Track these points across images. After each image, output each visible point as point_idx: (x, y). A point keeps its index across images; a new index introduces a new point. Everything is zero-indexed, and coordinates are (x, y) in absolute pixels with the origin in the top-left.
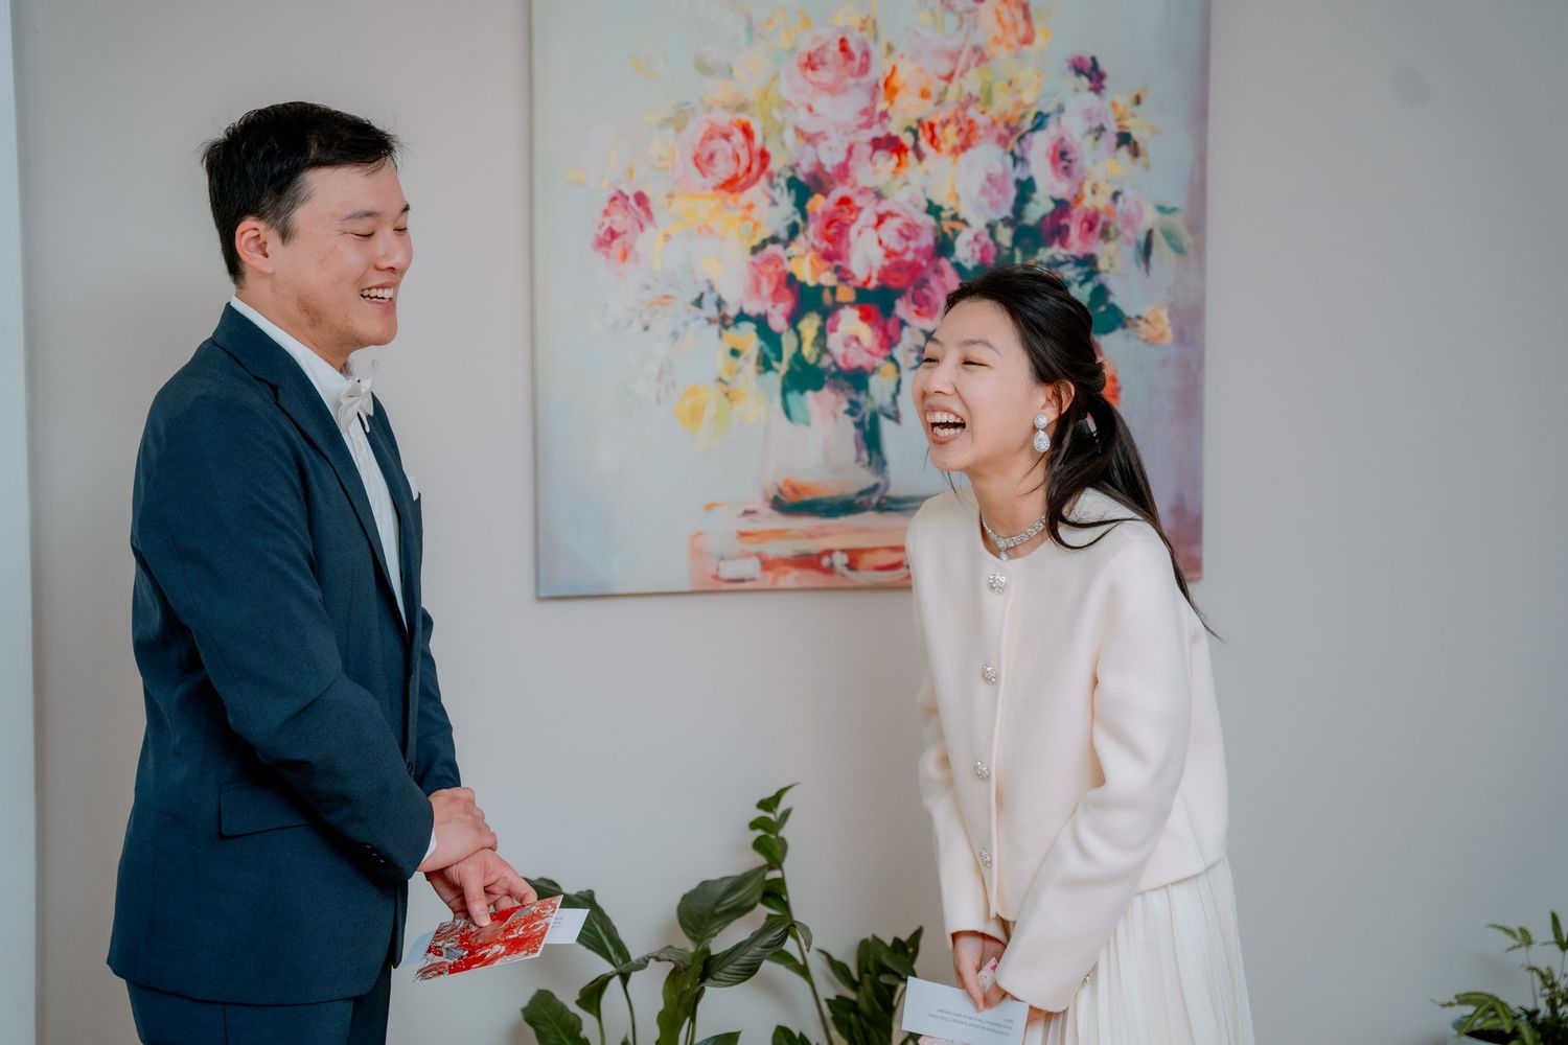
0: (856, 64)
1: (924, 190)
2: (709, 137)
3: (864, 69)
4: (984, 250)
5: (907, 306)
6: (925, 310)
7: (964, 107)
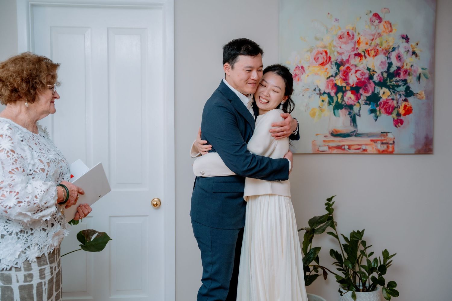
0: (351, 37)
1: (366, 65)
2: (317, 54)
3: (353, 38)
4: (380, 78)
5: (362, 91)
6: (366, 91)
7: (376, 46)
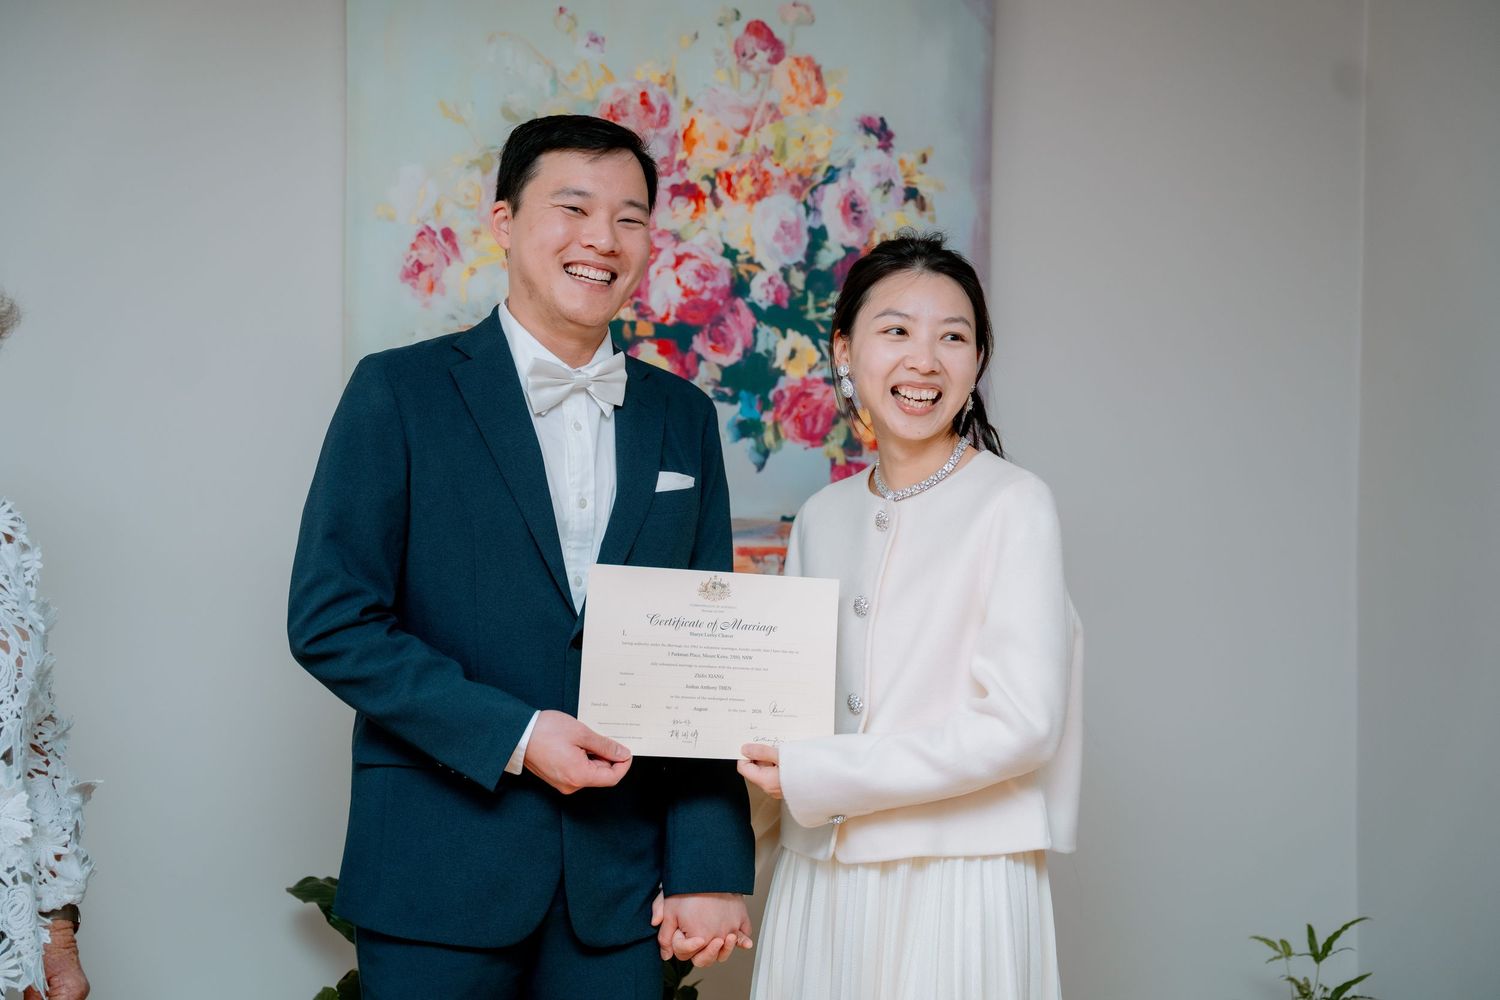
0: (656, 116)
1: (721, 234)
3: (664, 120)
4: (777, 293)
5: (704, 341)
6: (721, 345)
7: (759, 159)
